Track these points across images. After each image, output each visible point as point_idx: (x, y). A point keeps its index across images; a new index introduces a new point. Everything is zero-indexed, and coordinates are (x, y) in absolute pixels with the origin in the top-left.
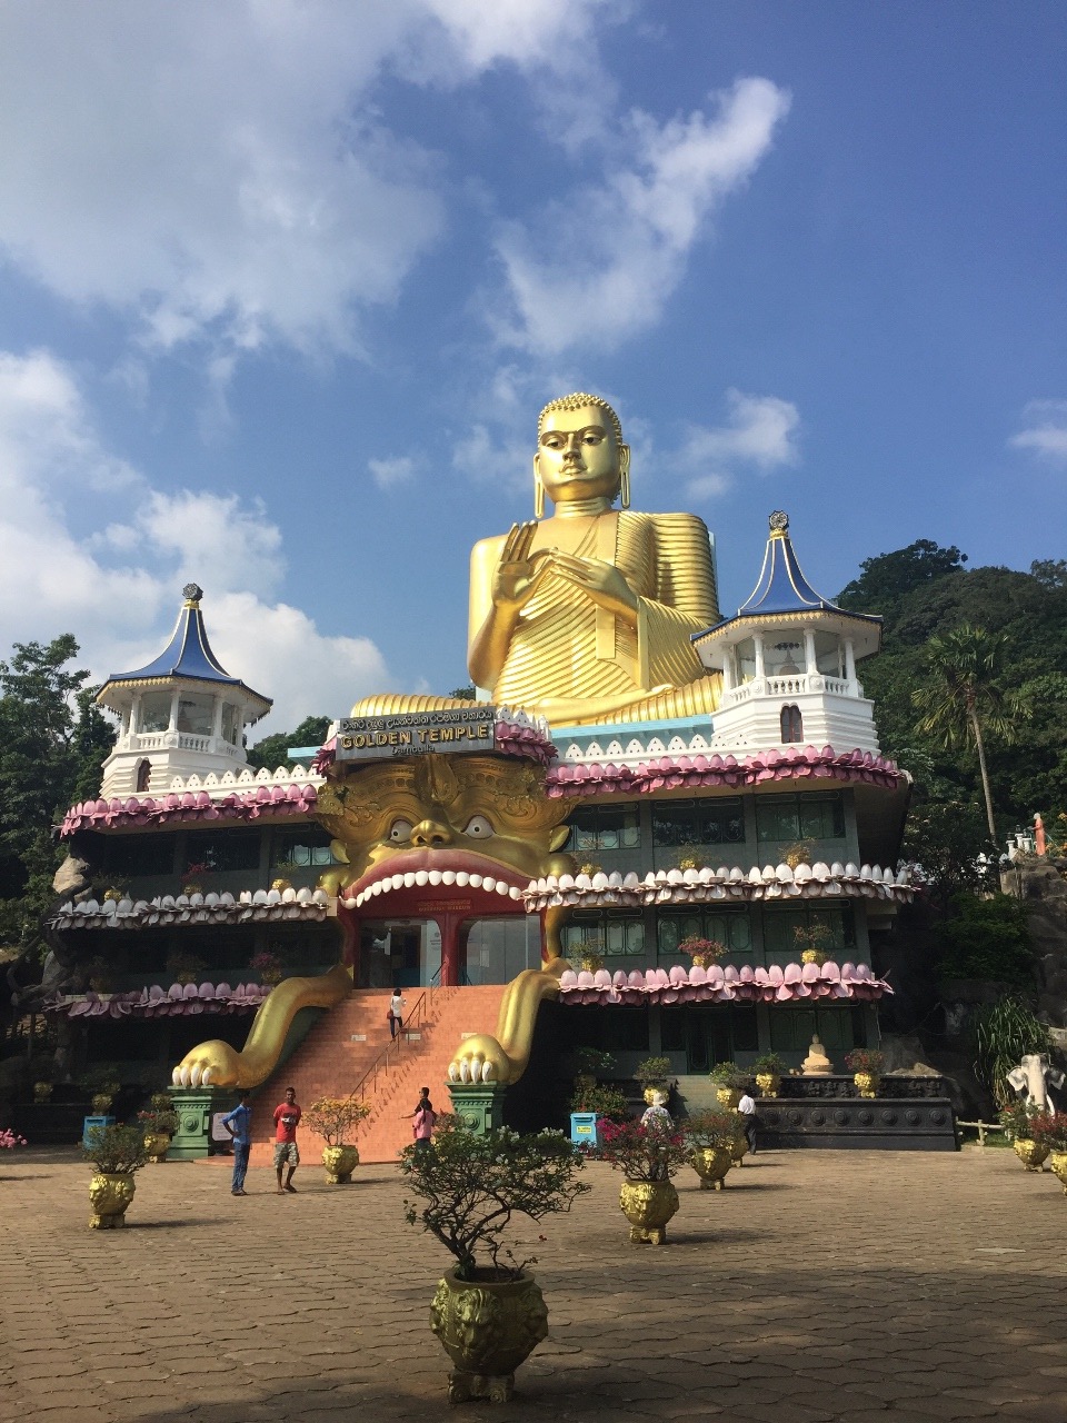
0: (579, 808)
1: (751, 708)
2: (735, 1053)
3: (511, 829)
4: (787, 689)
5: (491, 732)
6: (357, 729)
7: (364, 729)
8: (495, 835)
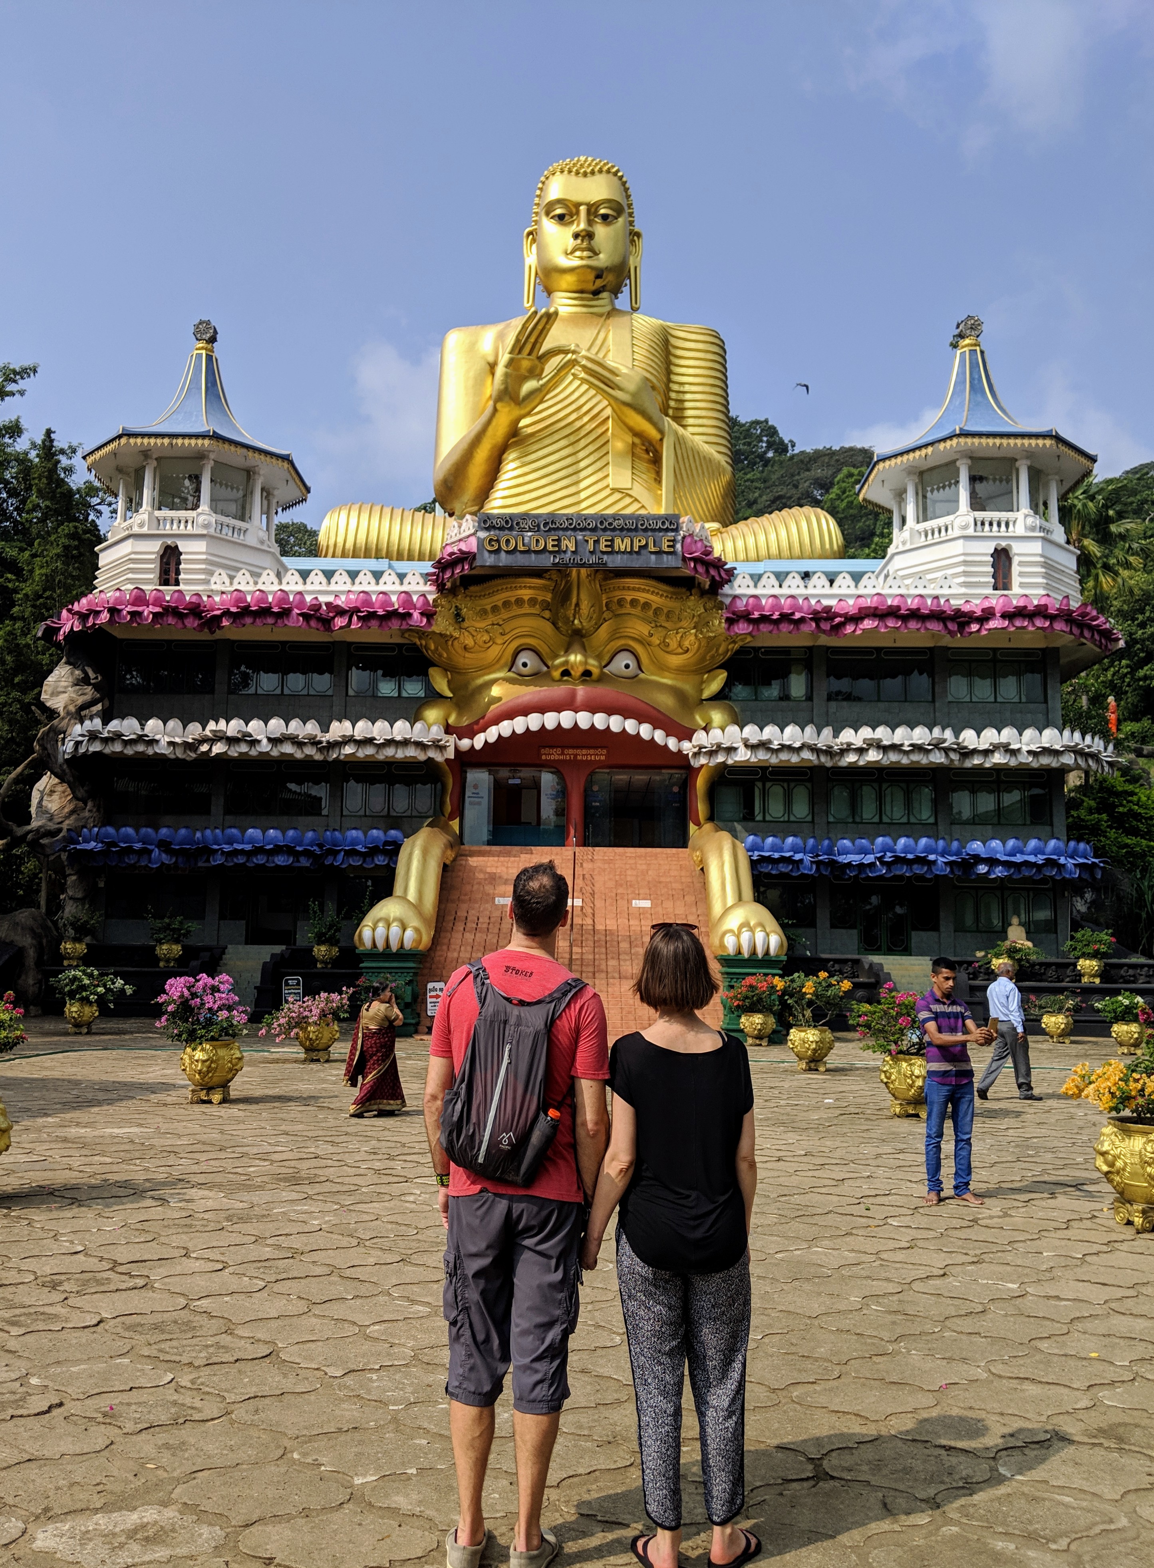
0: (743, 651)
1: (958, 547)
2: (913, 933)
3: (662, 668)
4: (995, 527)
5: (679, 546)
6: (501, 529)
7: (511, 529)
8: (642, 675)
